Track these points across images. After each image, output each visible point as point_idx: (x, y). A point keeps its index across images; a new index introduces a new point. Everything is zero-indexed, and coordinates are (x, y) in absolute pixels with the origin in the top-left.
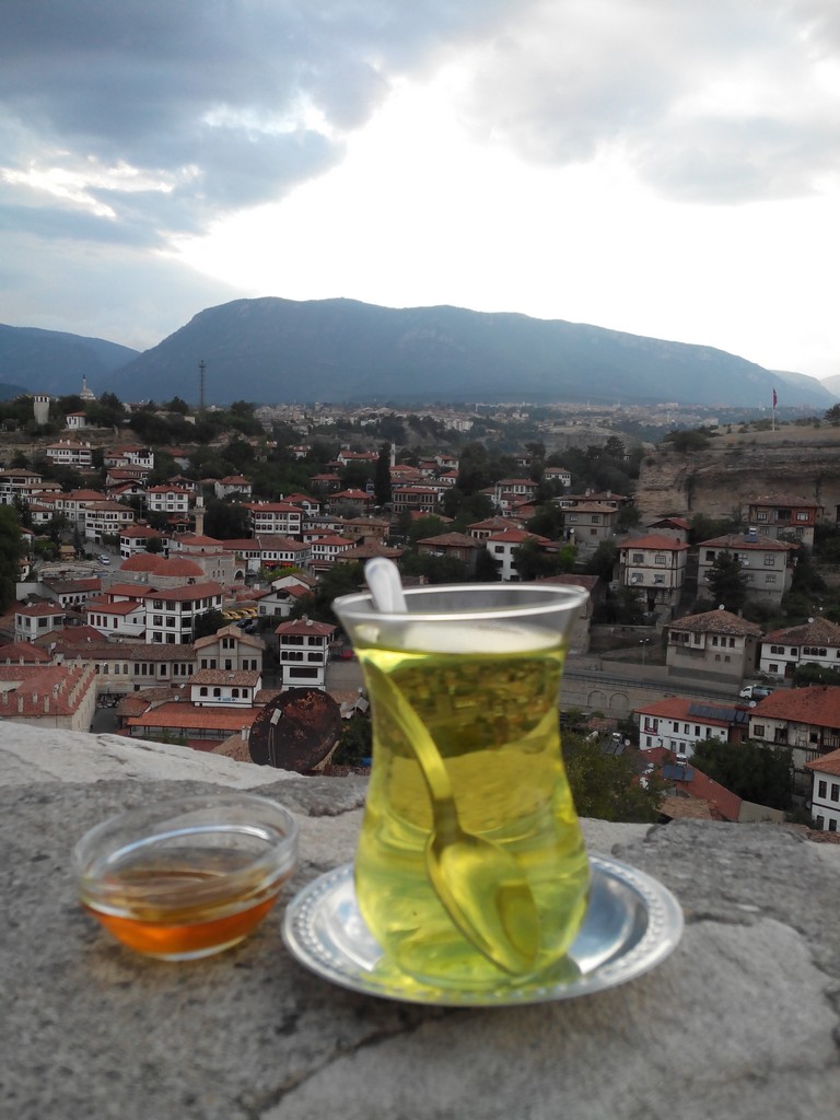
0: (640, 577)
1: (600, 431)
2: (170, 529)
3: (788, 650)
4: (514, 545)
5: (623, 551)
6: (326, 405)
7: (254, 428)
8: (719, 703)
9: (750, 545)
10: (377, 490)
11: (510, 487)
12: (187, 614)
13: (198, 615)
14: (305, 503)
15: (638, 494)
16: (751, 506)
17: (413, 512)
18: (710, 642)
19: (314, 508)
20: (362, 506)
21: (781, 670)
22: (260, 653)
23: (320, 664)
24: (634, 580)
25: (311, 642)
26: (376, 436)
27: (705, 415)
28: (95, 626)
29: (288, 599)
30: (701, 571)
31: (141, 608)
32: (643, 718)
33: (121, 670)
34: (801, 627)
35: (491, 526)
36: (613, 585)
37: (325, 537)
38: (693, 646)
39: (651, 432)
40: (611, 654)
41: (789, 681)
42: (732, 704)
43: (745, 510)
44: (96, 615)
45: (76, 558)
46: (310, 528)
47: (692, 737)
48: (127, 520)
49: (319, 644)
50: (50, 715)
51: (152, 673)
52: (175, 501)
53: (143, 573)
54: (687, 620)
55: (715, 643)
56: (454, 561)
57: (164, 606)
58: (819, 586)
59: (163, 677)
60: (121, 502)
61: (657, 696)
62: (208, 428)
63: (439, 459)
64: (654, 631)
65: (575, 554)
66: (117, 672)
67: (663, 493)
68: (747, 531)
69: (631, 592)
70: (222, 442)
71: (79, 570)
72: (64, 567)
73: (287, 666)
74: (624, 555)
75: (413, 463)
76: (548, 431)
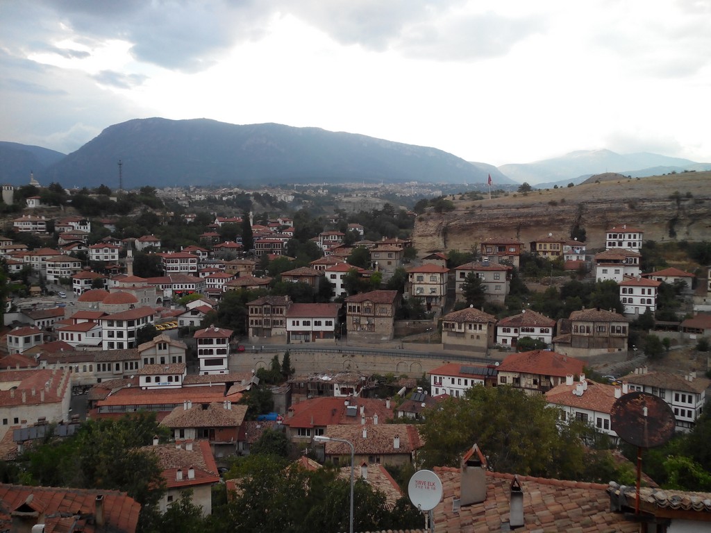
0: (422, 290)
1: (373, 199)
2: (107, 272)
3: (512, 330)
4: (343, 274)
5: (410, 274)
6: (197, 187)
7: (156, 204)
8: (475, 364)
9: (485, 268)
10: (243, 241)
11: (328, 236)
12: (131, 328)
13: (139, 329)
14: (198, 252)
15: (415, 239)
16: (482, 244)
17: (269, 255)
18: (468, 328)
19: (204, 254)
20: (235, 252)
21: (509, 342)
22: (184, 351)
23: (225, 356)
24: (418, 292)
25: (218, 342)
26: (233, 206)
27: (433, 189)
28: (65, 340)
29: (199, 315)
30: (457, 285)
31: (97, 326)
32: (432, 377)
33: (88, 369)
34: (518, 316)
35: (326, 262)
36: (406, 295)
37: (214, 273)
38: (457, 330)
39: (404, 200)
40: (407, 338)
41: (514, 349)
42: (484, 365)
43: (479, 247)
44: (65, 333)
45: (42, 295)
46: (203, 268)
47: (463, 385)
48: (77, 267)
49: (224, 342)
50: (45, 403)
51: (109, 369)
52: (109, 254)
53: (95, 303)
54: (452, 315)
55: (470, 328)
56: (305, 284)
57: (115, 324)
58: (525, 291)
59: (118, 372)
60: (71, 255)
61: (439, 363)
62: (125, 205)
63: (280, 221)
64: (433, 323)
65: (381, 278)
66: (85, 371)
67: (429, 238)
68: (481, 260)
69: (417, 300)
70: (137, 213)
71: (46, 303)
72: (35, 301)
73: (202, 359)
74: (411, 277)
75: (264, 223)
76: (341, 200)
